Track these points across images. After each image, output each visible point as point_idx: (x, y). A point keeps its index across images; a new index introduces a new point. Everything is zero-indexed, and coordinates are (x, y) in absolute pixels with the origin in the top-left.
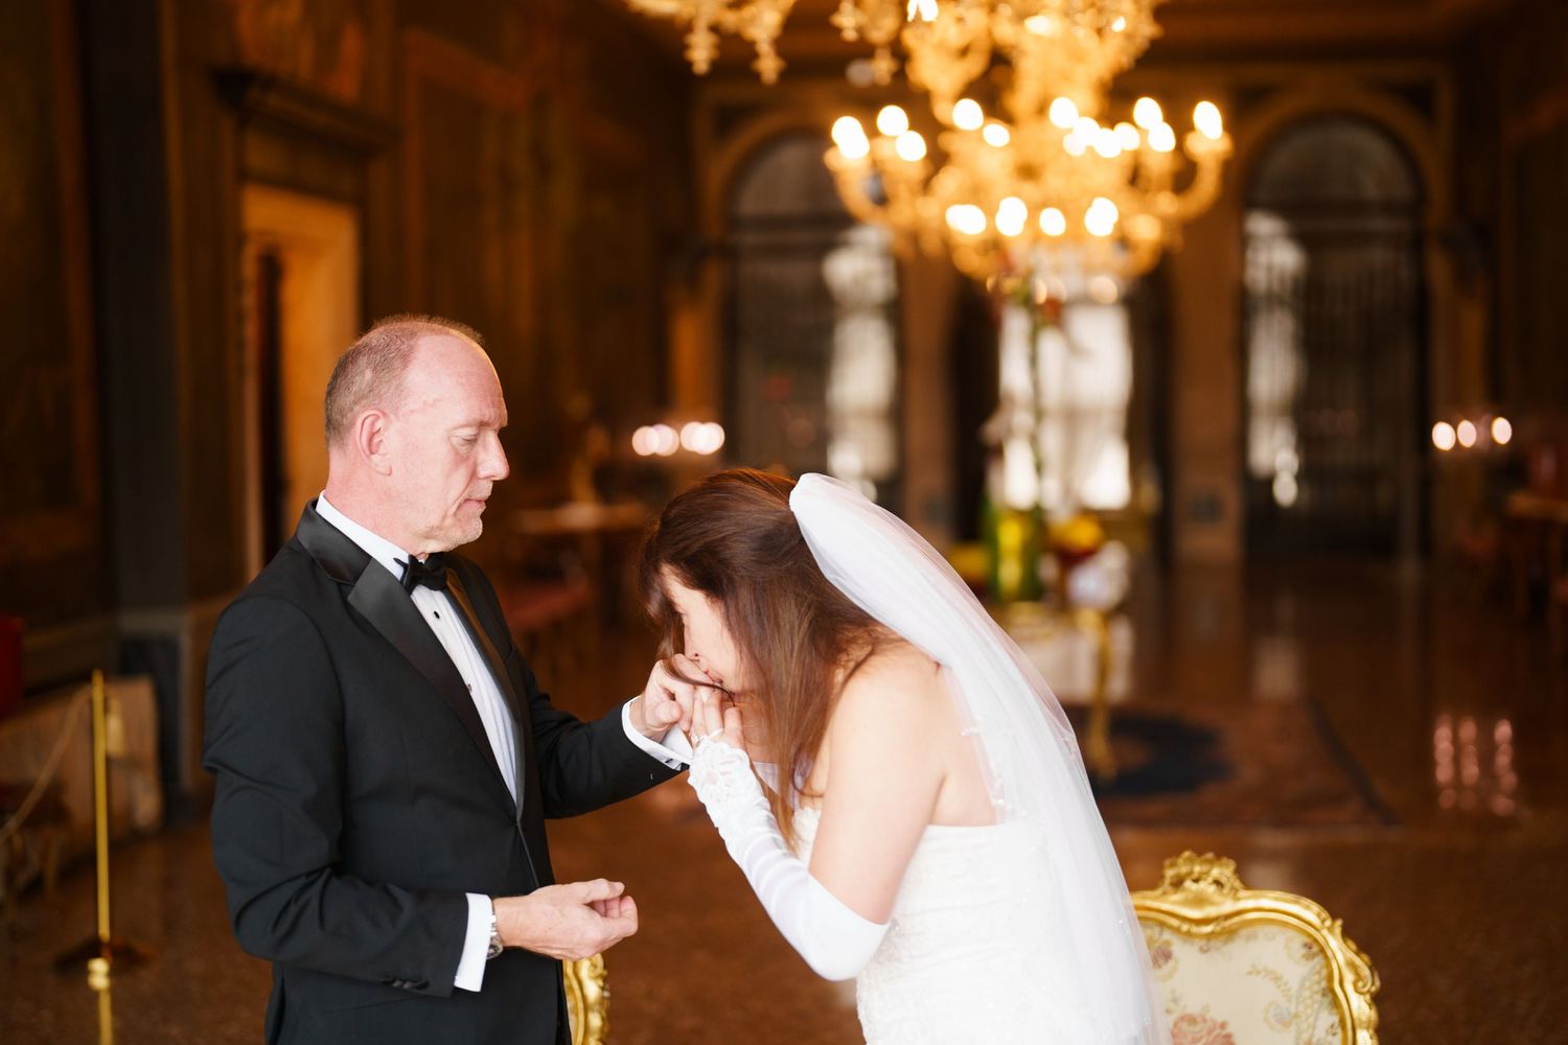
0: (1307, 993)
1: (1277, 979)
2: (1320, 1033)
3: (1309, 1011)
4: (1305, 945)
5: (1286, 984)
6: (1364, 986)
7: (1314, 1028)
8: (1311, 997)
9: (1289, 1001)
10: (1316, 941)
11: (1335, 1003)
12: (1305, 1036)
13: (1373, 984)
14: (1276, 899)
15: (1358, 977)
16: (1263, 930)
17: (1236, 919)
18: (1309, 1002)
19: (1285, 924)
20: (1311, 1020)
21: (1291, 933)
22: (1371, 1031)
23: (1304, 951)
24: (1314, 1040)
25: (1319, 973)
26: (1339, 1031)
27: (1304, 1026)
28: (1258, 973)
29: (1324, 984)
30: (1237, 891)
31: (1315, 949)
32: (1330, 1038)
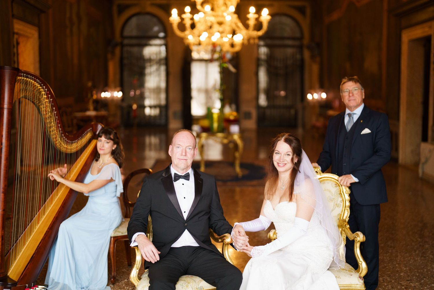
0: (336, 194)
1: (330, 191)
2: (339, 202)
3: (336, 198)
4: (335, 184)
5: (332, 192)
6: (348, 192)
7: (338, 201)
8: (337, 195)
9: (332, 196)
10: (337, 183)
11: (341, 196)
12: (336, 203)
13: (349, 192)
14: (329, 175)
15: (346, 190)
16: (326, 182)
17: (321, 179)
18: (336, 196)
19: (331, 180)
20: (337, 200)
21: (332, 182)
22: (349, 202)
23: (335, 185)
24: (338, 203)
25: (338, 190)
26: (342, 202)
27: (336, 201)
28: (326, 190)
29: (339, 192)
30: (320, 173)
31: (337, 185)
32: (341, 203)
